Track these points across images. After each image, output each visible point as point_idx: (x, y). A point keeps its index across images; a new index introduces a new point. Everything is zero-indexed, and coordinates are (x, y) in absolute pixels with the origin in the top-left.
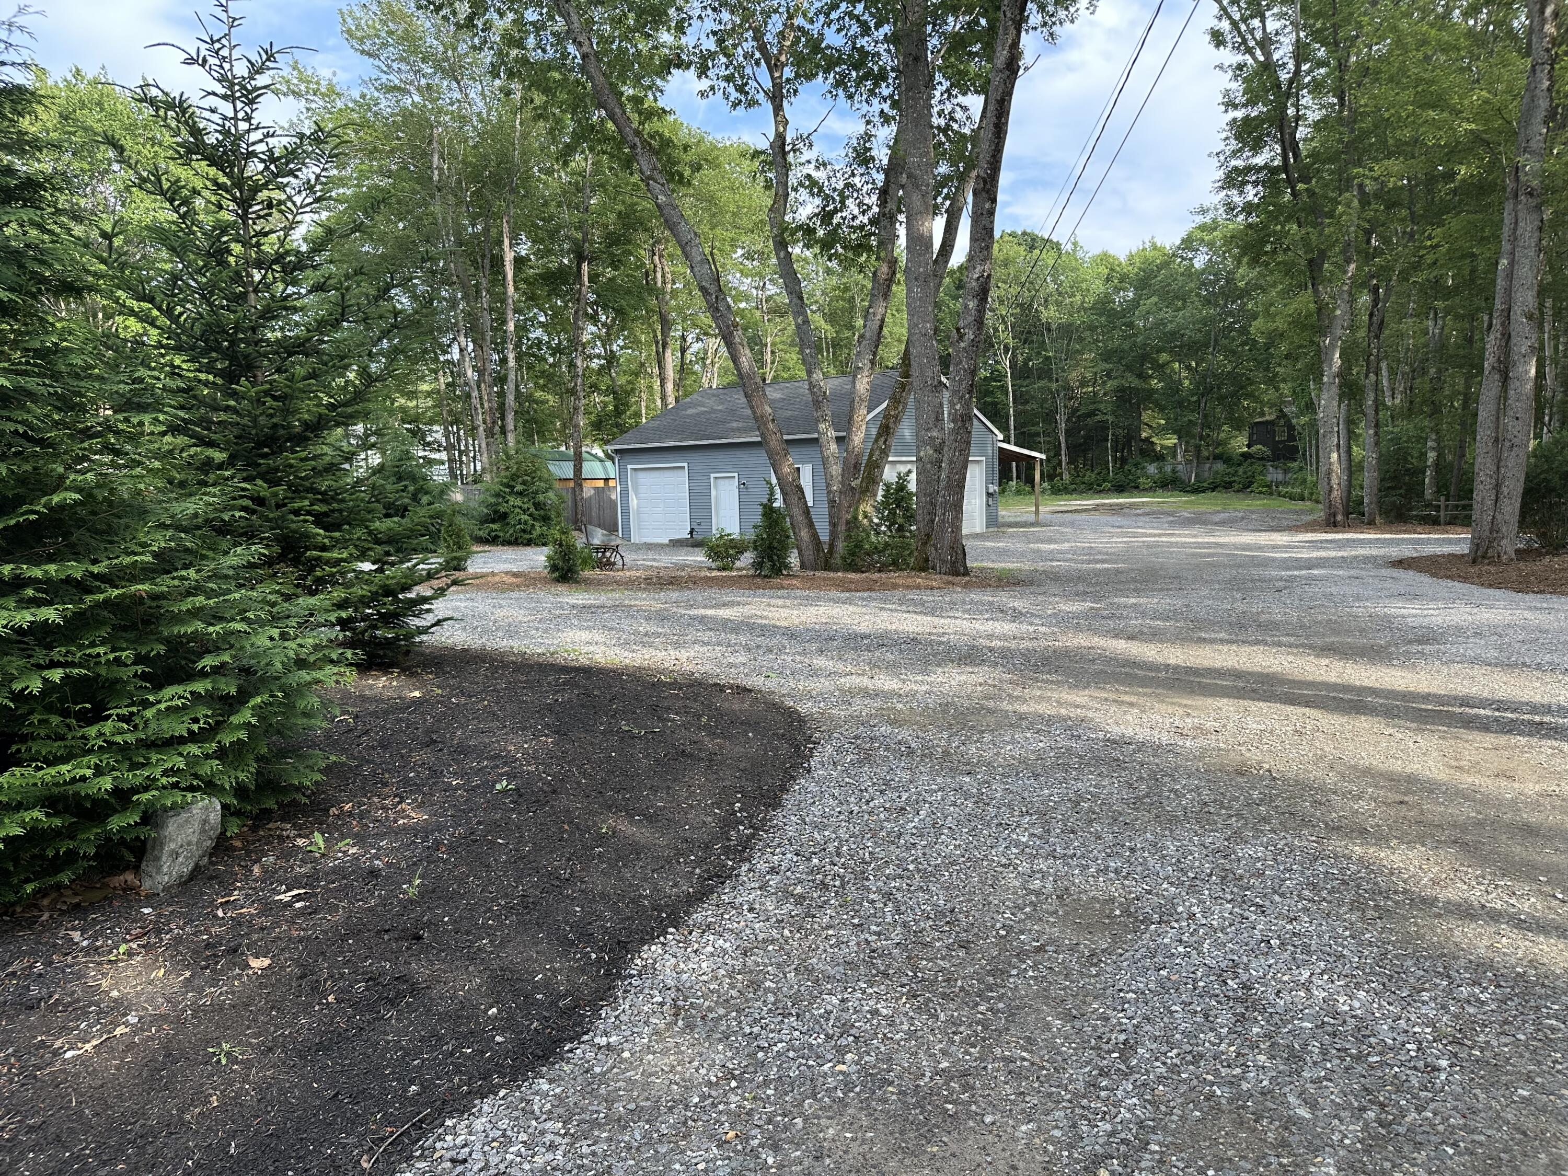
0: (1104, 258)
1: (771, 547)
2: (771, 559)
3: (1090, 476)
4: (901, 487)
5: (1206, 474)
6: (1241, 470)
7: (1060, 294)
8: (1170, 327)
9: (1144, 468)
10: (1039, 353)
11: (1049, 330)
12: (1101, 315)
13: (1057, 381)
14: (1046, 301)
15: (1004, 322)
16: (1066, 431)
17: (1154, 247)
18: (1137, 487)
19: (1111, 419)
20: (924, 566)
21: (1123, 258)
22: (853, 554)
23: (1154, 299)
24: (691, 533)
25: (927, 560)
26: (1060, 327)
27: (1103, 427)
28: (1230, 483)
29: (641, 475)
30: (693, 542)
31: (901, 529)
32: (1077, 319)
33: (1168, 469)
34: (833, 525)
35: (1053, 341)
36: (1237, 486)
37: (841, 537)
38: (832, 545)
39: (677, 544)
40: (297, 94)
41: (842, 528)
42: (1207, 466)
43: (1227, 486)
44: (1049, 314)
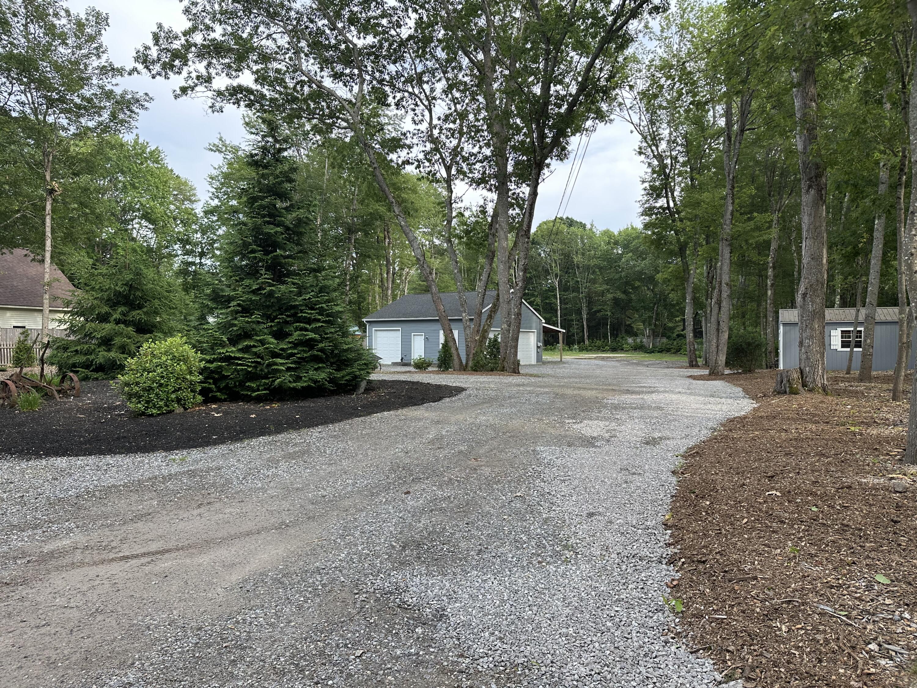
0: (607, 233)
1: (445, 360)
2: (445, 364)
3: (599, 343)
4: (496, 340)
5: (658, 344)
6: (675, 343)
7: (584, 250)
8: (637, 269)
9: (626, 339)
10: (573, 279)
11: (578, 268)
12: (604, 261)
13: (582, 293)
14: (577, 253)
15: (556, 263)
16: (587, 319)
17: (633, 228)
18: (622, 349)
19: (609, 314)
20: (503, 369)
21: (616, 233)
22: (476, 366)
23: (630, 254)
24: (402, 360)
25: (504, 367)
26: (583, 267)
27: (605, 318)
28: (670, 349)
29: (379, 333)
30: (404, 363)
31: (495, 356)
32: (592, 263)
33: (638, 340)
34: (468, 355)
35: (580, 273)
36: (673, 351)
37: (471, 359)
38: (467, 363)
39: (395, 364)
40: (220, 152)
41: (471, 356)
42: (659, 339)
43: (668, 350)
44: (577, 259)
